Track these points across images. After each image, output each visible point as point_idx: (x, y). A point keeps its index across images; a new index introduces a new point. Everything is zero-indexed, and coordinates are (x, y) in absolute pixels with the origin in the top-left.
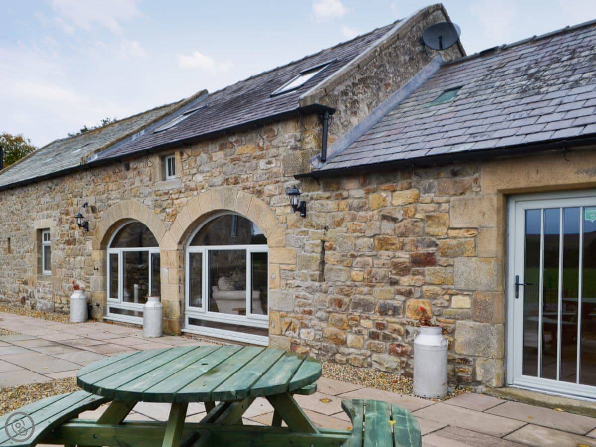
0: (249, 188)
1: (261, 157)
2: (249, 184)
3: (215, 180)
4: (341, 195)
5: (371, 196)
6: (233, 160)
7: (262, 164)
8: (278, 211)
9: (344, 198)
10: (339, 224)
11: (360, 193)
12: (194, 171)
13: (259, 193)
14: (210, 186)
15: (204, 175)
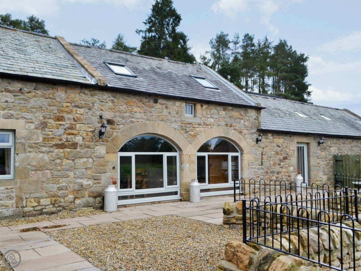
0: (237, 130)
1: (242, 119)
2: (237, 128)
3: (220, 123)
4: (267, 138)
6: (230, 117)
7: (242, 121)
8: (248, 140)
10: (267, 147)
11: (271, 138)
12: (209, 116)
13: (241, 132)
14: (218, 125)
15: (215, 120)
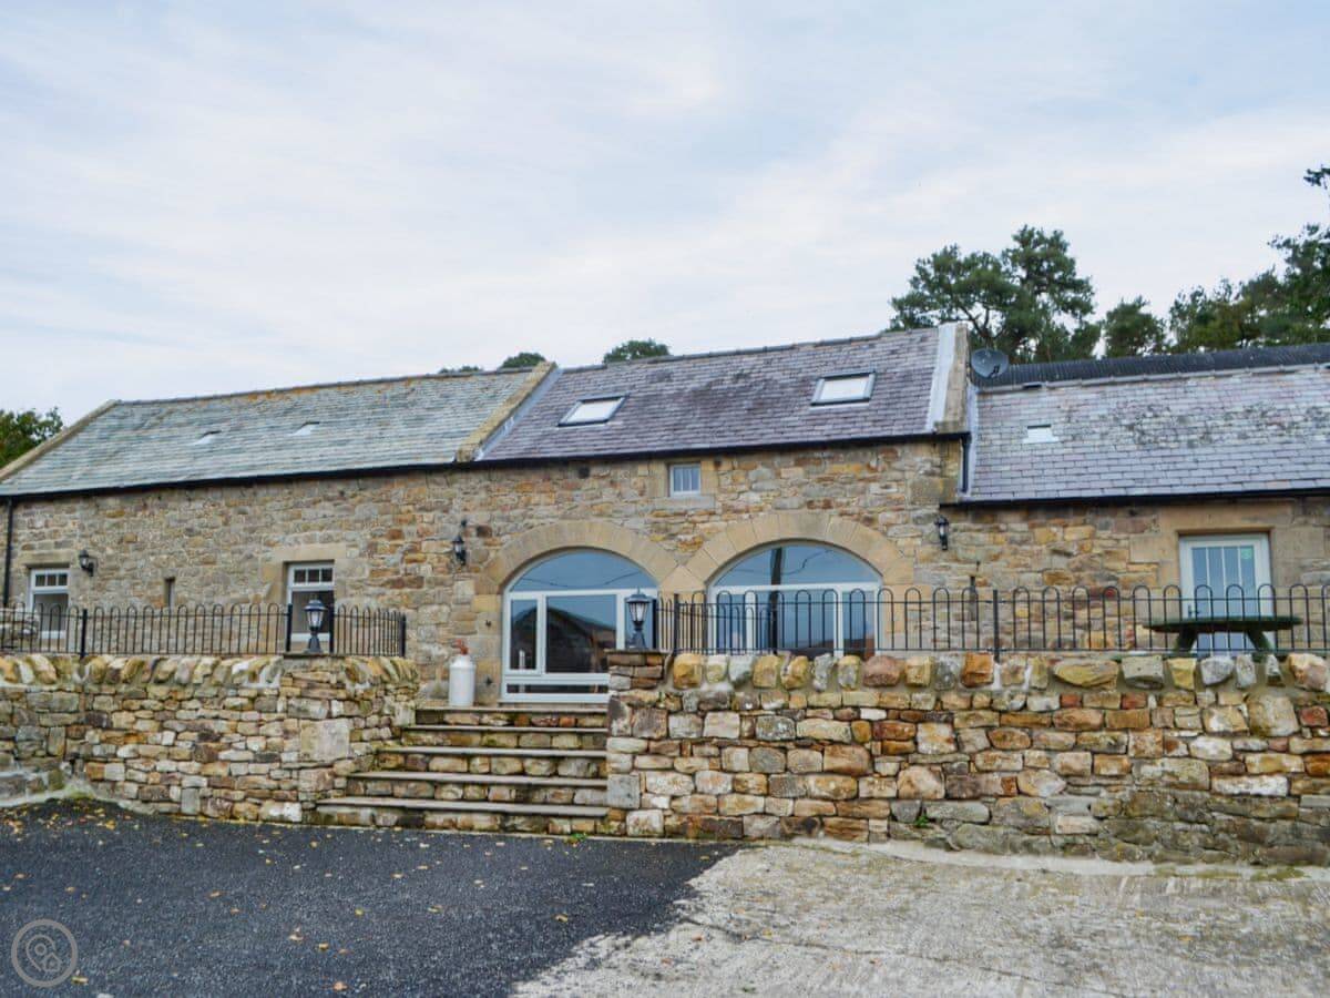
0: (851, 515)
1: (874, 480)
2: (853, 508)
3: (785, 501)
4: (997, 528)
5: (1038, 531)
6: (820, 480)
7: (875, 488)
8: (901, 542)
9: (1001, 531)
10: (996, 558)
11: (1024, 527)
12: (744, 488)
13: (869, 521)
14: (777, 509)
15: (764, 494)
